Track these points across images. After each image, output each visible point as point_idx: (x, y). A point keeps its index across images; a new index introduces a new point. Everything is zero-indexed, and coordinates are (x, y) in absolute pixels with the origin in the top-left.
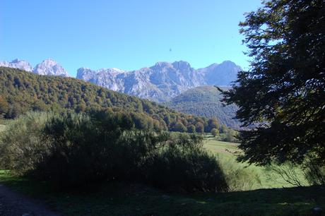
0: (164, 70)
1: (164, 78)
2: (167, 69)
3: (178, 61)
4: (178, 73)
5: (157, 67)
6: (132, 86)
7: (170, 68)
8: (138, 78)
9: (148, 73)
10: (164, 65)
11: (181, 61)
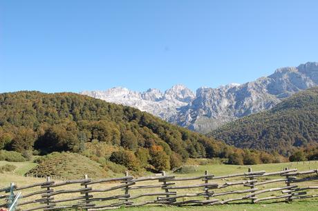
0: (285, 76)
1: (285, 86)
2: (289, 75)
3: (304, 63)
4: (303, 77)
5: (277, 75)
6: (243, 99)
7: (294, 73)
8: (252, 90)
9: (265, 82)
10: (285, 70)
11: (308, 63)
